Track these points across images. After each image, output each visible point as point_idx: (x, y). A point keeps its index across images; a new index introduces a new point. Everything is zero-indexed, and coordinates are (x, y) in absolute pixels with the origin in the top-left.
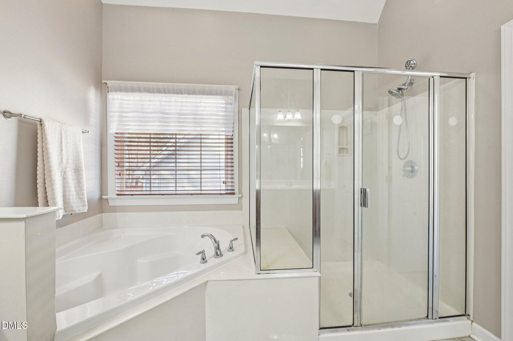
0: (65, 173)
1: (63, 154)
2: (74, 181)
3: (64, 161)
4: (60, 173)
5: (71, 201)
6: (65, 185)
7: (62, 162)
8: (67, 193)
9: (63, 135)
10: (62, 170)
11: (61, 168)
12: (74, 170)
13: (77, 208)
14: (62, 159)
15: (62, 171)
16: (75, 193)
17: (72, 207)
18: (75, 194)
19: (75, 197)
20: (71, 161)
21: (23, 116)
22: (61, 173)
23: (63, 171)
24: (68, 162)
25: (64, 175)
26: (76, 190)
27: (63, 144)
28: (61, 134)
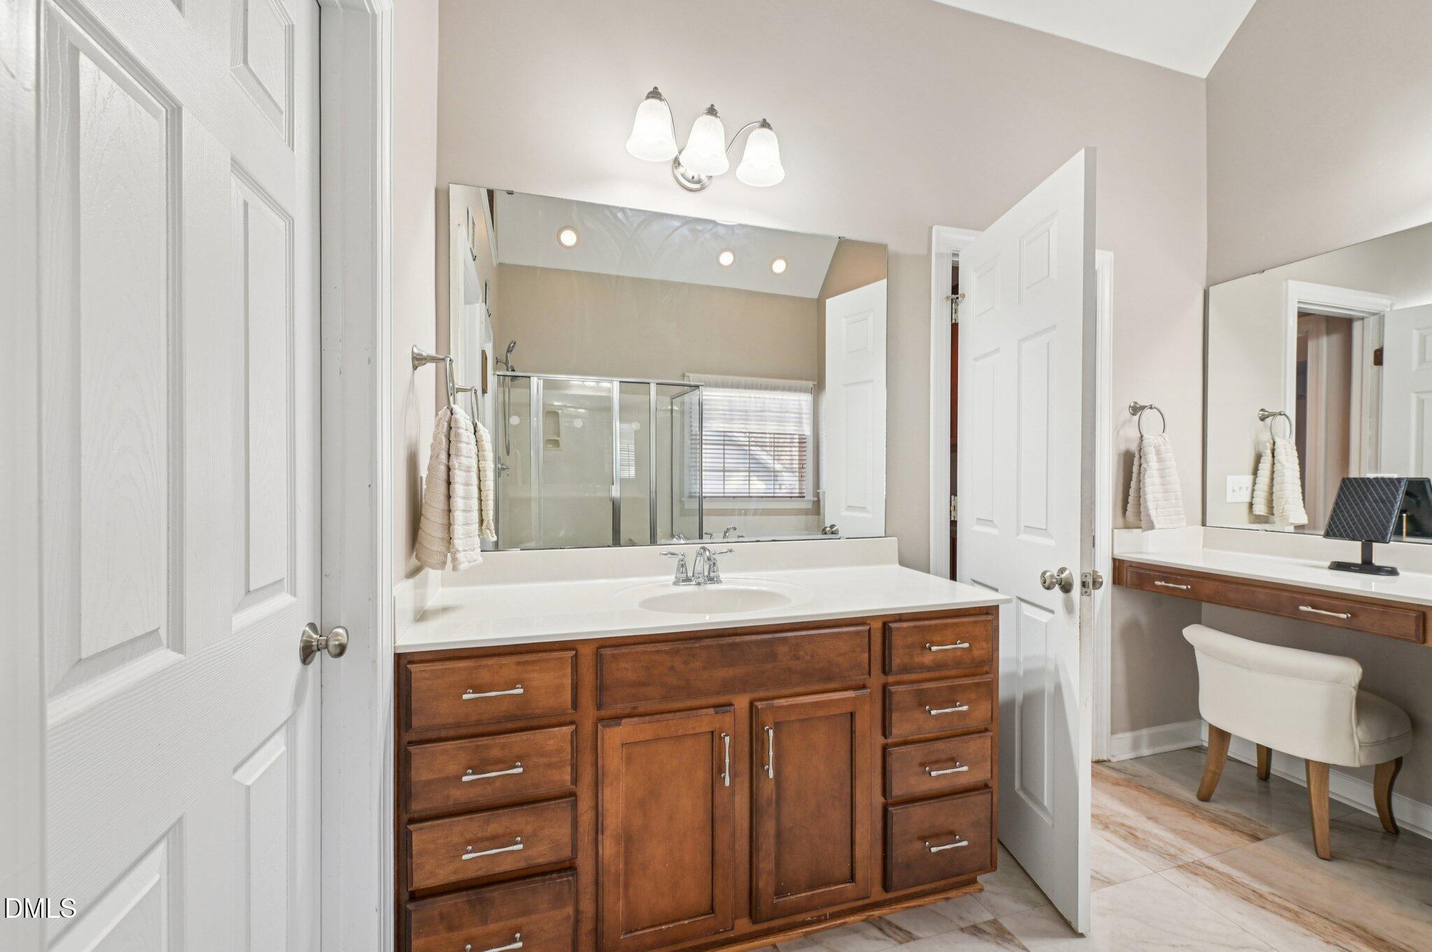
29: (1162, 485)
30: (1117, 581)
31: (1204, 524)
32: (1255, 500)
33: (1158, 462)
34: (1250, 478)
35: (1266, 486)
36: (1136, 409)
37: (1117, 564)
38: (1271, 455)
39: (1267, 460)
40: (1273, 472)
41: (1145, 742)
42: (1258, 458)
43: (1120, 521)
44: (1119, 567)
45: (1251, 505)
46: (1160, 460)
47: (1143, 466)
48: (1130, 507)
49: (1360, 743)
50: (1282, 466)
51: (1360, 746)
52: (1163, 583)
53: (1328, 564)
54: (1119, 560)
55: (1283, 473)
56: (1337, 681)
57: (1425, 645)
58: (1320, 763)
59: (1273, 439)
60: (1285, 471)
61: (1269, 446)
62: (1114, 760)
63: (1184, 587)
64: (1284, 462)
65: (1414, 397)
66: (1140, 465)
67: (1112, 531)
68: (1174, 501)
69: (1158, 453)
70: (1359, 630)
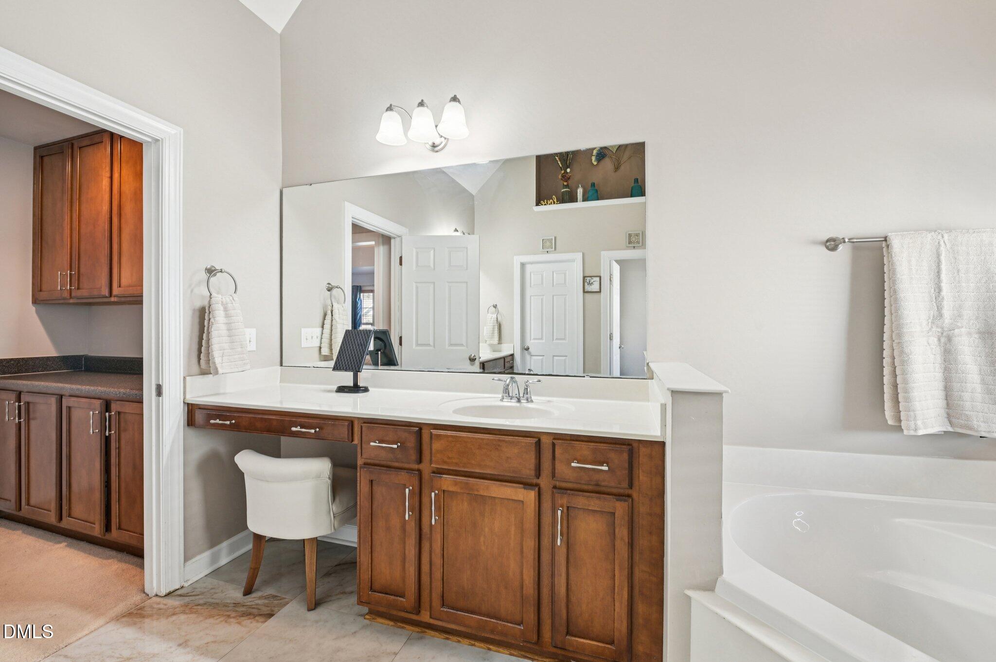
0: (949, 339)
1: (943, 298)
2: (979, 359)
3: (947, 313)
4: (936, 340)
5: (968, 405)
6: (950, 366)
7: (941, 315)
8: (956, 386)
9: (943, 258)
10: (942, 334)
11: (939, 330)
12: (979, 333)
13: (982, 425)
14: (939, 309)
15: (940, 334)
16: (979, 388)
17: (968, 418)
18: (979, 390)
19: (979, 396)
20: (968, 313)
21: (847, 240)
22: (939, 340)
23: (944, 334)
24: (960, 316)
25: (946, 344)
26: (983, 380)
27: (943, 276)
28: (938, 255)
29: (229, 336)
30: (190, 423)
31: (281, 365)
32: (323, 345)
33: (226, 317)
34: (321, 329)
35: (328, 335)
36: (211, 271)
37: (190, 408)
38: (331, 314)
39: (329, 317)
40: (332, 326)
41: (224, 552)
42: (325, 315)
43: (195, 368)
44: (191, 409)
45: (320, 348)
46: (227, 316)
47: (212, 320)
48: (202, 356)
49: (334, 515)
50: (336, 321)
51: (334, 517)
52: (218, 421)
53: (335, 387)
54: (192, 404)
55: (337, 326)
56: (318, 477)
57: (353, 443)
58: (311, 538)
59: (332, 303)
60: (337, 325)
61: (330, 308)
62: (186, 585)
63: (228, 423)
64: (337, 320)
65: (414, 285)
66: (210, 319)
67: (184, 378)
68: (240, 349)
69: (226, 309)
70: (323, 439)
